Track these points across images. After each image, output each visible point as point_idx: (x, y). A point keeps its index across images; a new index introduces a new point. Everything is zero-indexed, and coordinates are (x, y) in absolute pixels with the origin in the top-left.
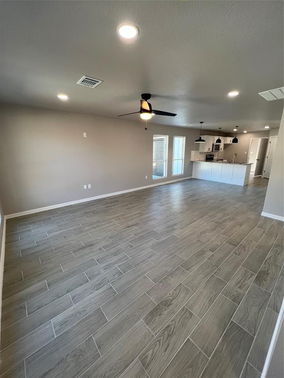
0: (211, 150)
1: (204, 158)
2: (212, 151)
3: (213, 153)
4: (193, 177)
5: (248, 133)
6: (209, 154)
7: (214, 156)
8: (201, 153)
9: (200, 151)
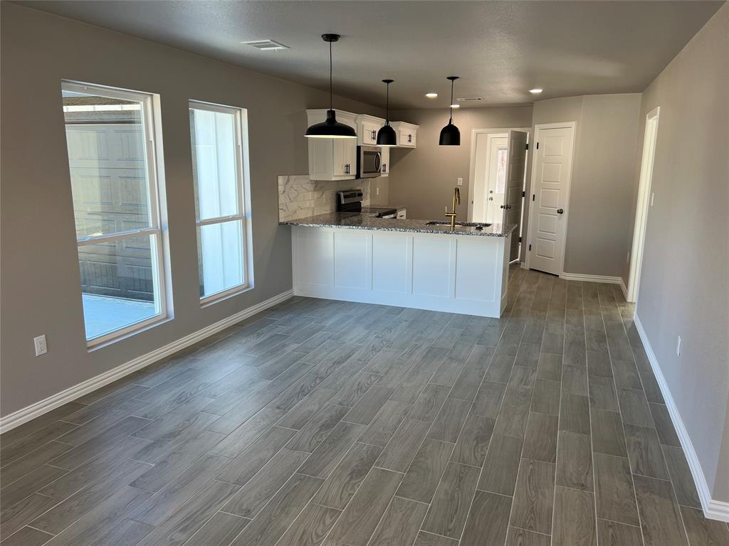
0: (353, 171)
1: (327, 208)
2: (358, 176)
3: (358, 186)
4: (296, 291)
5: (462, 109)
6: (346, 188)
7: (361, 195)
8: (319, 186)
9: (313, 177)
